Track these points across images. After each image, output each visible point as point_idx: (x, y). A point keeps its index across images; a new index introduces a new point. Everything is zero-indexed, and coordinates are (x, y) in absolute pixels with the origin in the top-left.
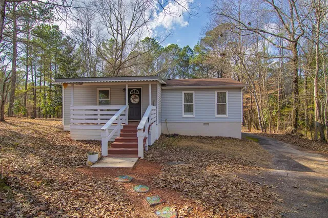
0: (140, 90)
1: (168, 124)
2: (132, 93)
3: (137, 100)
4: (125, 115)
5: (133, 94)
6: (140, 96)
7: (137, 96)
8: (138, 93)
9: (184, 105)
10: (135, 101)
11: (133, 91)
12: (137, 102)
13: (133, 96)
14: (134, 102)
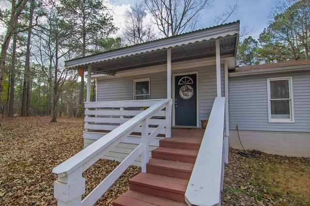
0: (194, 77)
1: (240, 133)
2: (181, 82)
3: (190, 94)
4: (163, 118)
5: (184, 85)
6: (194, 86)
7: (190, 87)
8: (191, 82)
9: (271, 101)
10: (186, 95)
11: (184, 80)
12: (189, 97)
13: (184, 88)
14: (185, 97)
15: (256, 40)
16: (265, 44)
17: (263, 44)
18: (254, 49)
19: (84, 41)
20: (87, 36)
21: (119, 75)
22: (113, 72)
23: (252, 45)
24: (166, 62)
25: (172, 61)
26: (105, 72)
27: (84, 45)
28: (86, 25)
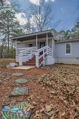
7: (43, 45)
9: (66, 49)
13: (42, 45)
15: (71, 31)
16: (74, 33)
17: (73, 32)
18: (70, 34)
19: (8, 30)
20: (9, 28)
21: (24, 42)
22: (22, 41)
23: (69, 33)
24: (36, 38)
25: (38, 38)
26: (20, 41)
27: (9, 32)
28: (9, 24)
